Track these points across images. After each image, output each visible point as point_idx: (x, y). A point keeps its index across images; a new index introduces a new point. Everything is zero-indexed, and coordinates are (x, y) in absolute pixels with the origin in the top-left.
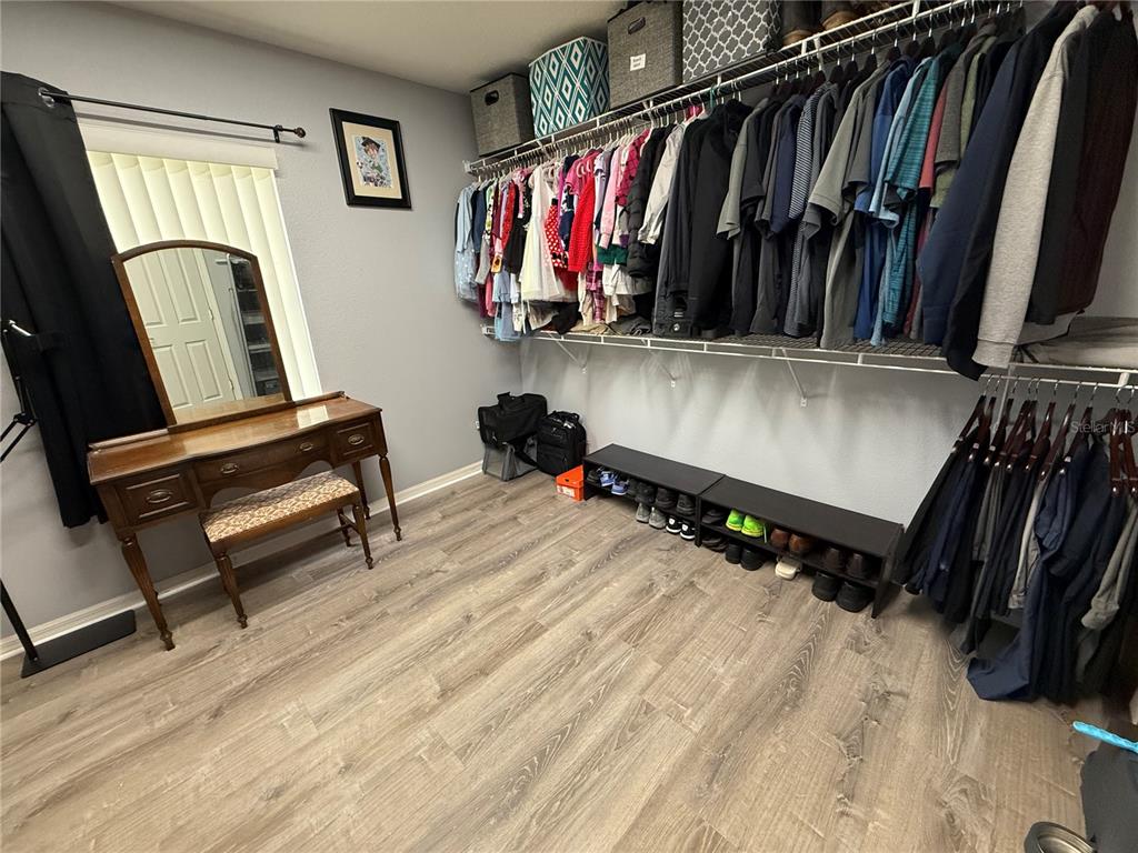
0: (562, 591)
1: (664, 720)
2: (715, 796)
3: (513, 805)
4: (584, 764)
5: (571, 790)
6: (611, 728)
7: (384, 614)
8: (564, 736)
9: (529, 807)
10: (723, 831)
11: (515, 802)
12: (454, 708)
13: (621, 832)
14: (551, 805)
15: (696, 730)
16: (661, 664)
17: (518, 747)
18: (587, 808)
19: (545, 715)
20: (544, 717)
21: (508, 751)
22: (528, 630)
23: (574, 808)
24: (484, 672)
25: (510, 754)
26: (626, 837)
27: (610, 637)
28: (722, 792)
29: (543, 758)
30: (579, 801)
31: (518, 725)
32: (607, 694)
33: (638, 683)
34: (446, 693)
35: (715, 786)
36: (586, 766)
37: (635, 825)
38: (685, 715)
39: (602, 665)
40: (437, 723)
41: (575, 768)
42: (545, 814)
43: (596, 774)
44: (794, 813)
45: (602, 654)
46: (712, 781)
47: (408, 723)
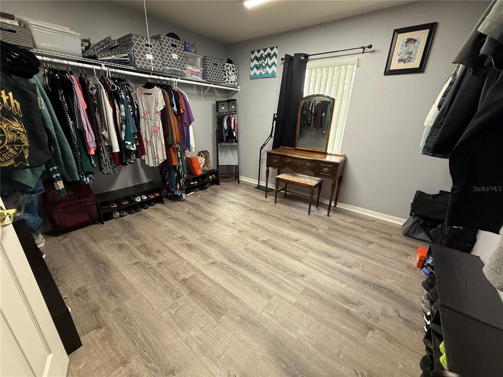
0: (326, 265)
1: (266, 302)
2: (235, 317)
3: (232, 261)
4: (244, 276)
5: (236, 273)
6: (259, 284)
7: (290, 223)
8: (253, 270)
9: (231, 265)
10: (223, 317)
11: (233, 262)
12: (260, 244)
13: (224, 287)
14: (231, 269)
15: (263, 314)
16: (295, 303)
17: (249, 260)
18: (231, 278)
19: (261, 265)
20: (260, 265)
21: (247, 258)
22: (297, 256)
23: (231, 274)
24: (274, 248)
25: (246, 258)
26: (222, 287)
27: (304, 284)
28: (237, 320)
29: (246, 266)
30: (233, 275)
31: (256, 259)
32: (274, 283)
33: (282, 294)
34: (264, 242)
35: (239, 318)
36: (243, 277)
37: (226, 290)
38: (270, 311)
39: (288, 281)
40: (254, 242)
41: (243, 274)
42: (229, 268)
43: (242, 280)
44: (229, 349)
45: (294, 281)
46: (241, 317)
47: (253, 237)
